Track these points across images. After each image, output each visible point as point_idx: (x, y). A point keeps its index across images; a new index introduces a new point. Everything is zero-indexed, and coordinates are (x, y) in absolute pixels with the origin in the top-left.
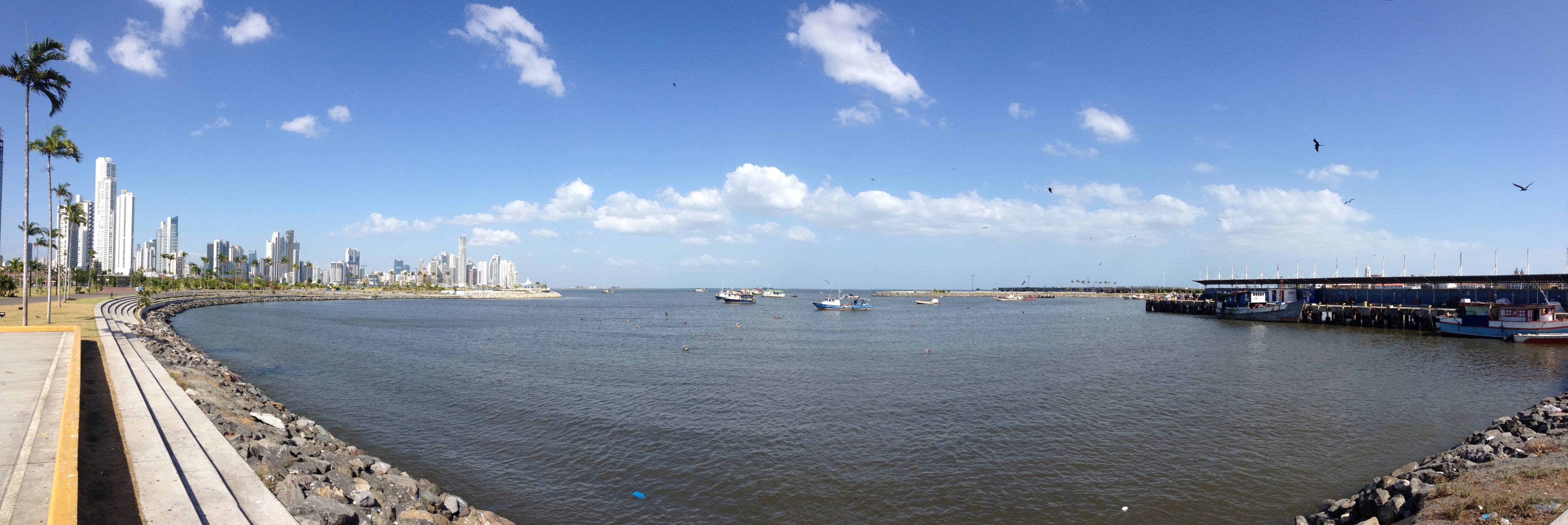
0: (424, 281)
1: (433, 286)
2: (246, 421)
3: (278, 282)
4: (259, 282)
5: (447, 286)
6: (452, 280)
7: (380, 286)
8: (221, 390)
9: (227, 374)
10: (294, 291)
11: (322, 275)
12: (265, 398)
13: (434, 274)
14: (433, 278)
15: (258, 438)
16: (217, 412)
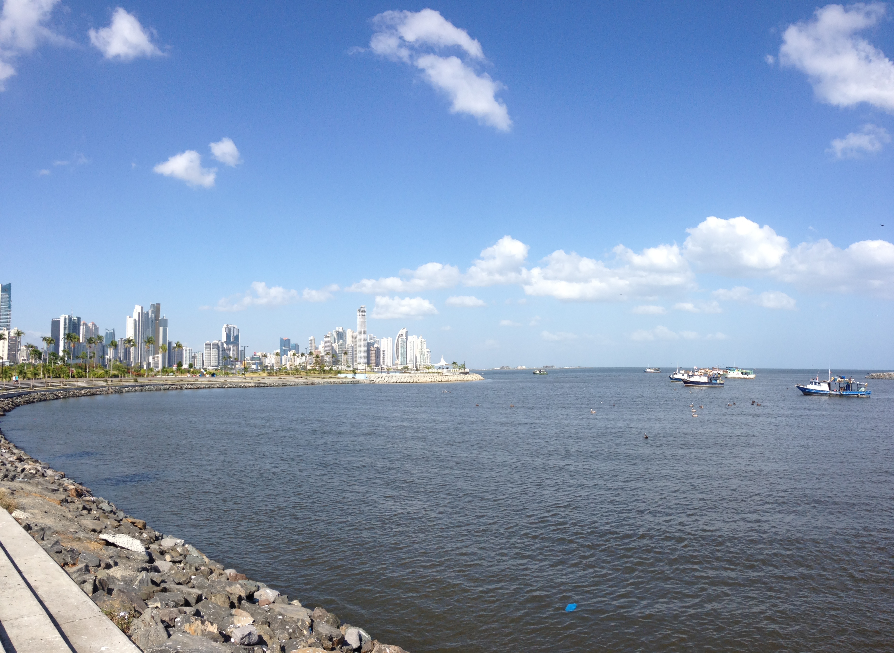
0: (316, 363)
1: (326, 368)
2: (94, 546)
3: (141, 367)
4: (117, 368)
5: (344, 368)
6: (350, 361)
7: (263, 371)
8: (63, 508)
9: (72, 487)
10: (161, 378)
11: (194, 358)
12: (121, 515)
13: (328, 354)
14: (327, 358)
15: (108, 566)
16: (55, 538)
